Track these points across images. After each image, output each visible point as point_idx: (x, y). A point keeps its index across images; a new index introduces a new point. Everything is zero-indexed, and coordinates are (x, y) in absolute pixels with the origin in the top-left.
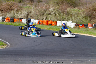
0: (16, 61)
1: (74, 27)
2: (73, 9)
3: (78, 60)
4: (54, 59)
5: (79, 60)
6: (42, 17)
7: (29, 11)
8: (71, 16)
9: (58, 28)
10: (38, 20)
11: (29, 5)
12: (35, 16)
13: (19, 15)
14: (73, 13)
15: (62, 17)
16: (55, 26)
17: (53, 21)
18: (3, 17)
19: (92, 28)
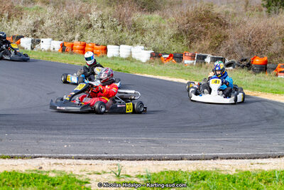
1: (147, 61)
2: (147, 17)
3: (149, 141)
4: (92, 138)
5: (153, 141)
6: (70, 34)
7: (39, 19)
8: (142, 34)
9: (109, 61)
10: (61, 42)
11: (39, 5)
12: (53, 32)
13: (14, 28)
14: (148, 26)
15: (119, 35)
16: (103, 56)
17: (97, 45)
19: (192, 65)
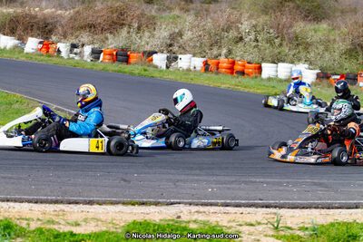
0: (125, 180)
2: (312, 27)
3: (315, 184)
4: (243, 179)
5: (320, 185)
6: (215, 49)
7: (177, 31)
8: (306, 49)
9: (264, 83)
10: (203, 59)
11: (176, 12)
12: (195, 47)
13: (145, 41)
14: (314, 39)
15: (277, 51)
16: (256, 77)
17: (249, 63)
18: (96, 46)
